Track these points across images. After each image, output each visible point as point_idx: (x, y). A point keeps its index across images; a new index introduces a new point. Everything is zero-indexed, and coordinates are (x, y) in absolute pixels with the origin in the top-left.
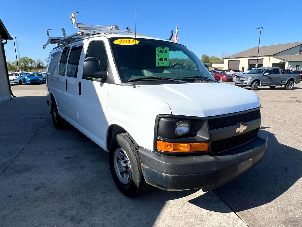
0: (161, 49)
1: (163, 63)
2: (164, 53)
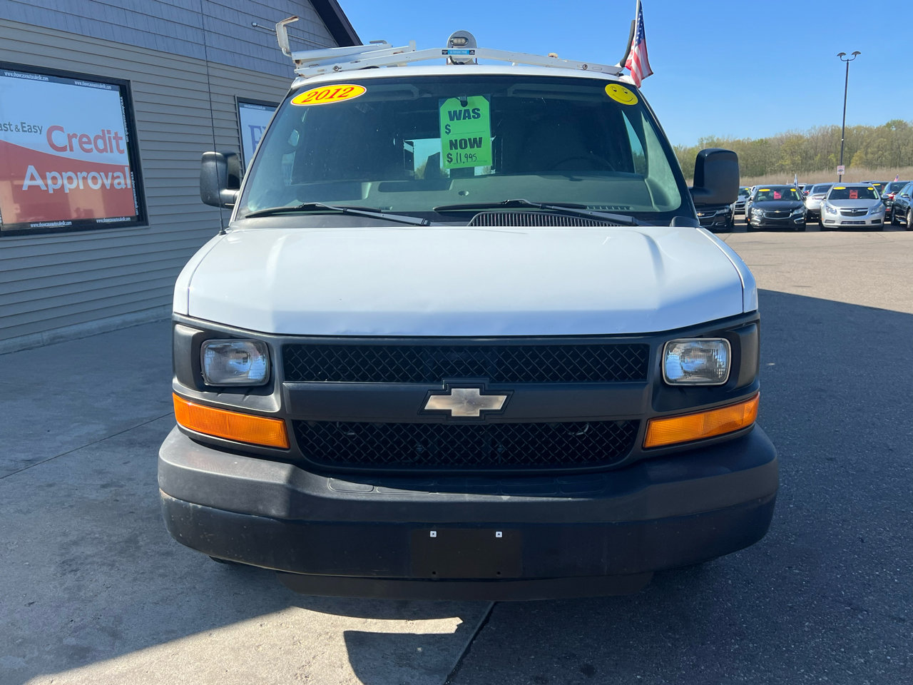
0: (459, 107)
1: (466, 156)
2: (469, 118)
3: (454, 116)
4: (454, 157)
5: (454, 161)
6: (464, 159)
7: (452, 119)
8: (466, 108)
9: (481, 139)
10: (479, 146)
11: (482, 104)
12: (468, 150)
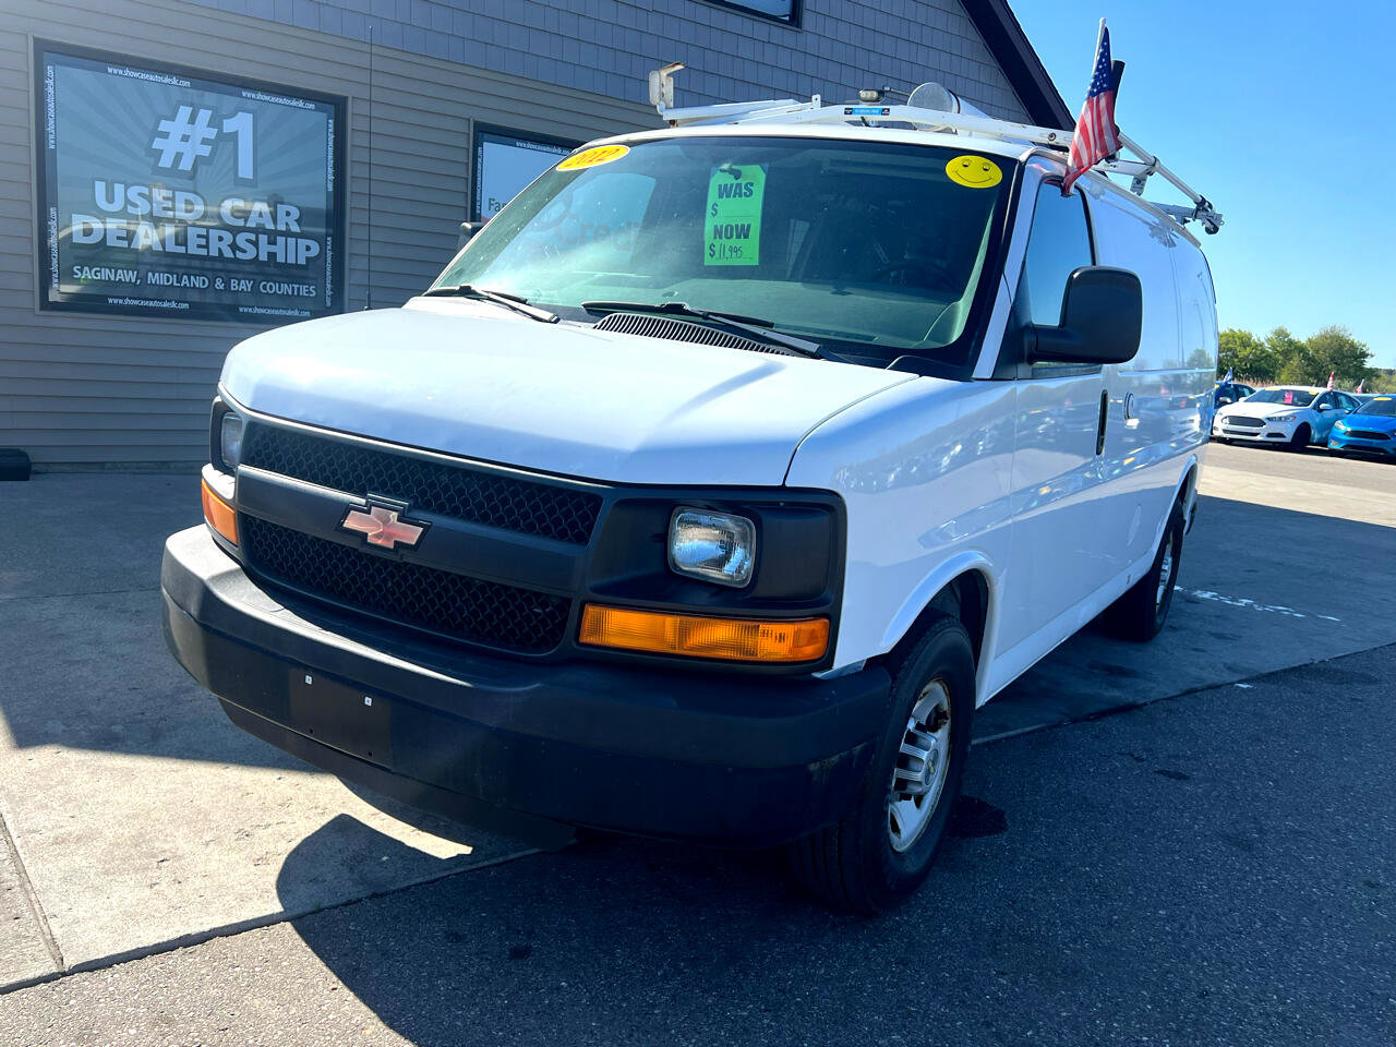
0: (730, 180)
1: (731, 249)
2: (741, 196)
3: (725, 192)
4: (717, 249)
5: (717, 255)
6: (728, 253)
7: (721, 196)
8: (739, 181)
9: (749, 226)
10: (746, 236)
11: (757, 175)
12: (734, 242)
